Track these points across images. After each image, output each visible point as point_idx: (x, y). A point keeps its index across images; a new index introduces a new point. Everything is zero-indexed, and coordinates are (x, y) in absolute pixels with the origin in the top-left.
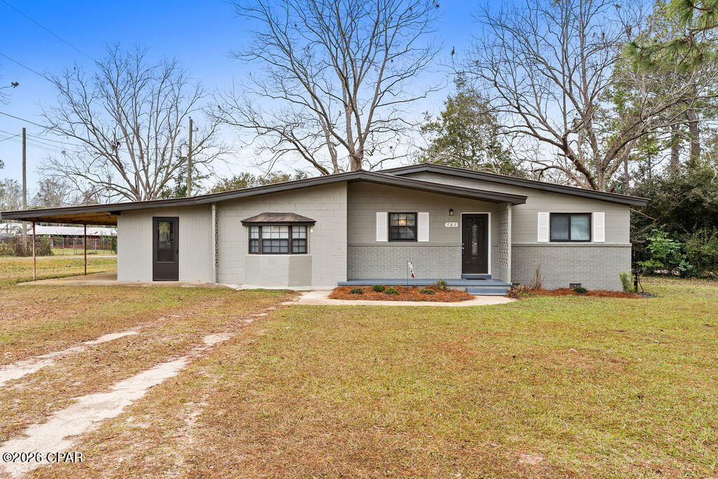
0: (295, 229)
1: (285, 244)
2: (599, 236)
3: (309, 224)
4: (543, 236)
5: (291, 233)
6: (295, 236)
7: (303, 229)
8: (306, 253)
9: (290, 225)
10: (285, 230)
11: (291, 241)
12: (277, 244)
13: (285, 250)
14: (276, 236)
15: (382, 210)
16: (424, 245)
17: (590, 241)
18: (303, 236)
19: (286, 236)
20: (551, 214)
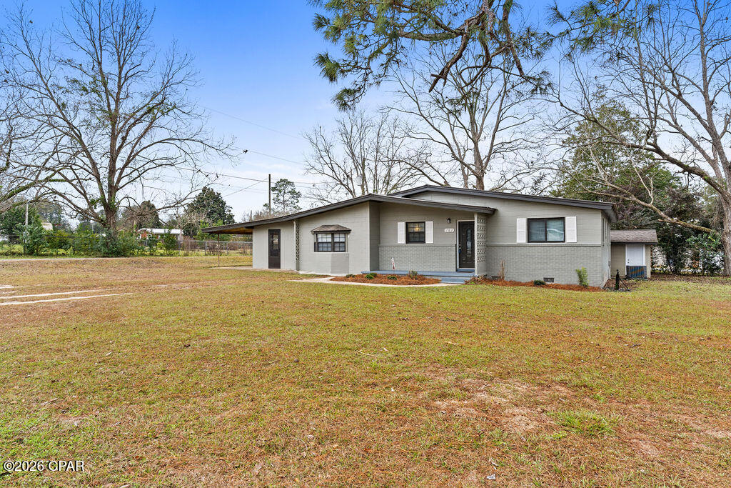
0: (336, 236)
1: (330, 245)
2: (571, 238)
3: (347, 232)
4: (521, 238)
5: (333, 238)
6: (336, 240)
7: (342, 236)
8: (345, 251)
9: (333, 233)
10: (330, 236)
11: (334, 243)
12: (325, 245)
13: (330, 249)
14: (325, 240)
15: (401, 221)
16: (430, 246)
17: (564, 241)
18: (342, 240)
19: (330, 240)
20: (528, 219)
